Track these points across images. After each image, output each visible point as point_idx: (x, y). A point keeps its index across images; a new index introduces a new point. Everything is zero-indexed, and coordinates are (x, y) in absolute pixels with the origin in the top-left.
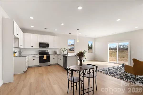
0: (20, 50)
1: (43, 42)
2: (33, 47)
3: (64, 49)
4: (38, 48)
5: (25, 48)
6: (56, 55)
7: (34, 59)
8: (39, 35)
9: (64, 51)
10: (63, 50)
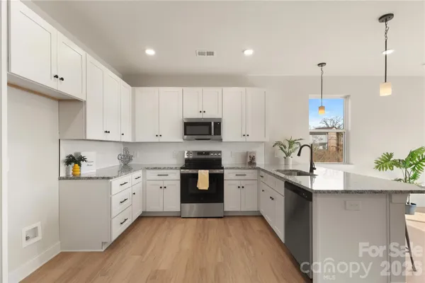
0: (126, 150)
1: (200, 116)
2: (162, 139)
3: (291, 143)
4: (182, 140)
5: (137, 141)
6: (250, 174)
7: (161, 184)
8: (184, 88)
9: (288, 155)
10: (287, 150)
